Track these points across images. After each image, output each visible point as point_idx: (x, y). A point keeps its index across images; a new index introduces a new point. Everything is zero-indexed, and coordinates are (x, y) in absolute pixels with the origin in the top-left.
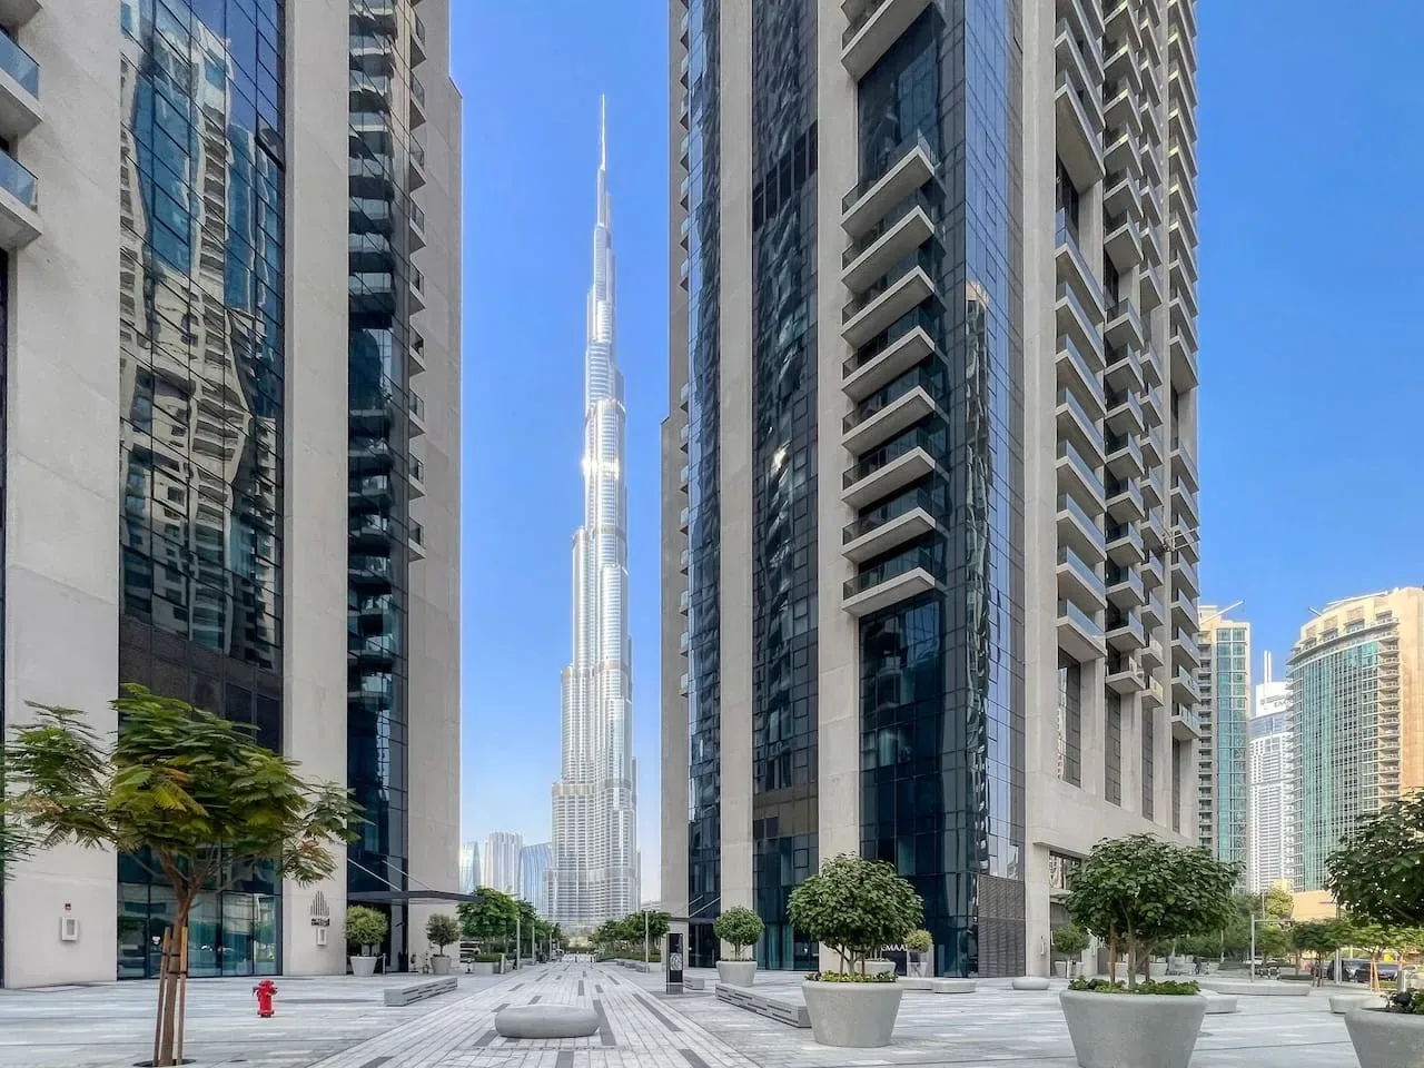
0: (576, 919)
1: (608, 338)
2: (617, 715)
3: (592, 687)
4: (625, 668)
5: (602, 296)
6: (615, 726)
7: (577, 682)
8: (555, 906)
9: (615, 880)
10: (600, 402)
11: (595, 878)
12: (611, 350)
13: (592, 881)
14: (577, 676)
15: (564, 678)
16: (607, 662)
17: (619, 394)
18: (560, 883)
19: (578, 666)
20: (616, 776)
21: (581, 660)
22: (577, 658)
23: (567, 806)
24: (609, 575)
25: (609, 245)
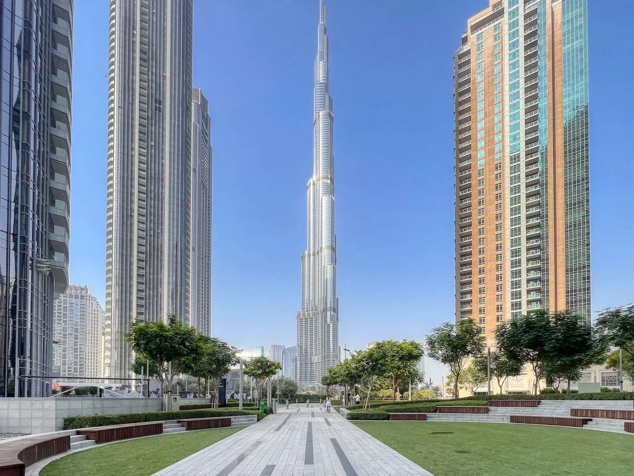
0: (309, 382)
1: (325, 80)
2: (329, 275)
3: (317, 260)
4: (333, 249)
5: (322, 59)
6: (328, 281)
7: (310, 258)
8: (298, 376)
9: (328, 361)
10: (321, 113)
11: (318, 360)
12: (326, 87)
13: (316, 361)
14: (309, 255)
15: (303, 257)
16: (324, 246)
17: (331, 108)
18: (301, 364)
19: (309, 250)
20: (329, 305)
21: (311, 245)
22: (309, 245)
23: (305, 323)
24: (325, 201)
25: (325, 33)
